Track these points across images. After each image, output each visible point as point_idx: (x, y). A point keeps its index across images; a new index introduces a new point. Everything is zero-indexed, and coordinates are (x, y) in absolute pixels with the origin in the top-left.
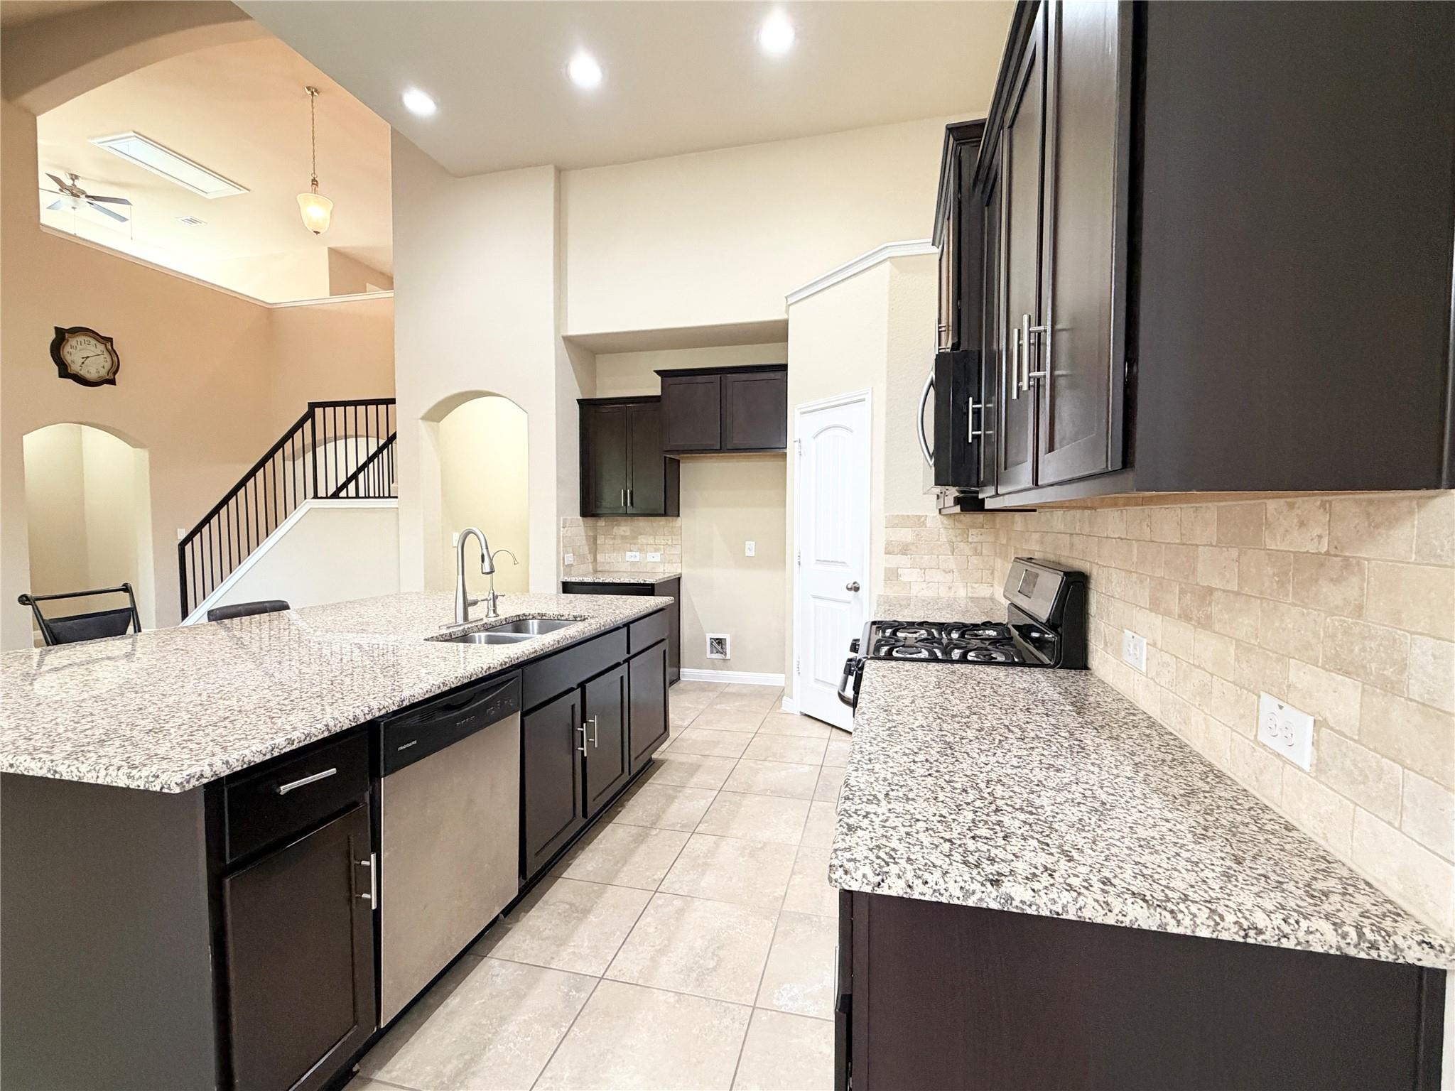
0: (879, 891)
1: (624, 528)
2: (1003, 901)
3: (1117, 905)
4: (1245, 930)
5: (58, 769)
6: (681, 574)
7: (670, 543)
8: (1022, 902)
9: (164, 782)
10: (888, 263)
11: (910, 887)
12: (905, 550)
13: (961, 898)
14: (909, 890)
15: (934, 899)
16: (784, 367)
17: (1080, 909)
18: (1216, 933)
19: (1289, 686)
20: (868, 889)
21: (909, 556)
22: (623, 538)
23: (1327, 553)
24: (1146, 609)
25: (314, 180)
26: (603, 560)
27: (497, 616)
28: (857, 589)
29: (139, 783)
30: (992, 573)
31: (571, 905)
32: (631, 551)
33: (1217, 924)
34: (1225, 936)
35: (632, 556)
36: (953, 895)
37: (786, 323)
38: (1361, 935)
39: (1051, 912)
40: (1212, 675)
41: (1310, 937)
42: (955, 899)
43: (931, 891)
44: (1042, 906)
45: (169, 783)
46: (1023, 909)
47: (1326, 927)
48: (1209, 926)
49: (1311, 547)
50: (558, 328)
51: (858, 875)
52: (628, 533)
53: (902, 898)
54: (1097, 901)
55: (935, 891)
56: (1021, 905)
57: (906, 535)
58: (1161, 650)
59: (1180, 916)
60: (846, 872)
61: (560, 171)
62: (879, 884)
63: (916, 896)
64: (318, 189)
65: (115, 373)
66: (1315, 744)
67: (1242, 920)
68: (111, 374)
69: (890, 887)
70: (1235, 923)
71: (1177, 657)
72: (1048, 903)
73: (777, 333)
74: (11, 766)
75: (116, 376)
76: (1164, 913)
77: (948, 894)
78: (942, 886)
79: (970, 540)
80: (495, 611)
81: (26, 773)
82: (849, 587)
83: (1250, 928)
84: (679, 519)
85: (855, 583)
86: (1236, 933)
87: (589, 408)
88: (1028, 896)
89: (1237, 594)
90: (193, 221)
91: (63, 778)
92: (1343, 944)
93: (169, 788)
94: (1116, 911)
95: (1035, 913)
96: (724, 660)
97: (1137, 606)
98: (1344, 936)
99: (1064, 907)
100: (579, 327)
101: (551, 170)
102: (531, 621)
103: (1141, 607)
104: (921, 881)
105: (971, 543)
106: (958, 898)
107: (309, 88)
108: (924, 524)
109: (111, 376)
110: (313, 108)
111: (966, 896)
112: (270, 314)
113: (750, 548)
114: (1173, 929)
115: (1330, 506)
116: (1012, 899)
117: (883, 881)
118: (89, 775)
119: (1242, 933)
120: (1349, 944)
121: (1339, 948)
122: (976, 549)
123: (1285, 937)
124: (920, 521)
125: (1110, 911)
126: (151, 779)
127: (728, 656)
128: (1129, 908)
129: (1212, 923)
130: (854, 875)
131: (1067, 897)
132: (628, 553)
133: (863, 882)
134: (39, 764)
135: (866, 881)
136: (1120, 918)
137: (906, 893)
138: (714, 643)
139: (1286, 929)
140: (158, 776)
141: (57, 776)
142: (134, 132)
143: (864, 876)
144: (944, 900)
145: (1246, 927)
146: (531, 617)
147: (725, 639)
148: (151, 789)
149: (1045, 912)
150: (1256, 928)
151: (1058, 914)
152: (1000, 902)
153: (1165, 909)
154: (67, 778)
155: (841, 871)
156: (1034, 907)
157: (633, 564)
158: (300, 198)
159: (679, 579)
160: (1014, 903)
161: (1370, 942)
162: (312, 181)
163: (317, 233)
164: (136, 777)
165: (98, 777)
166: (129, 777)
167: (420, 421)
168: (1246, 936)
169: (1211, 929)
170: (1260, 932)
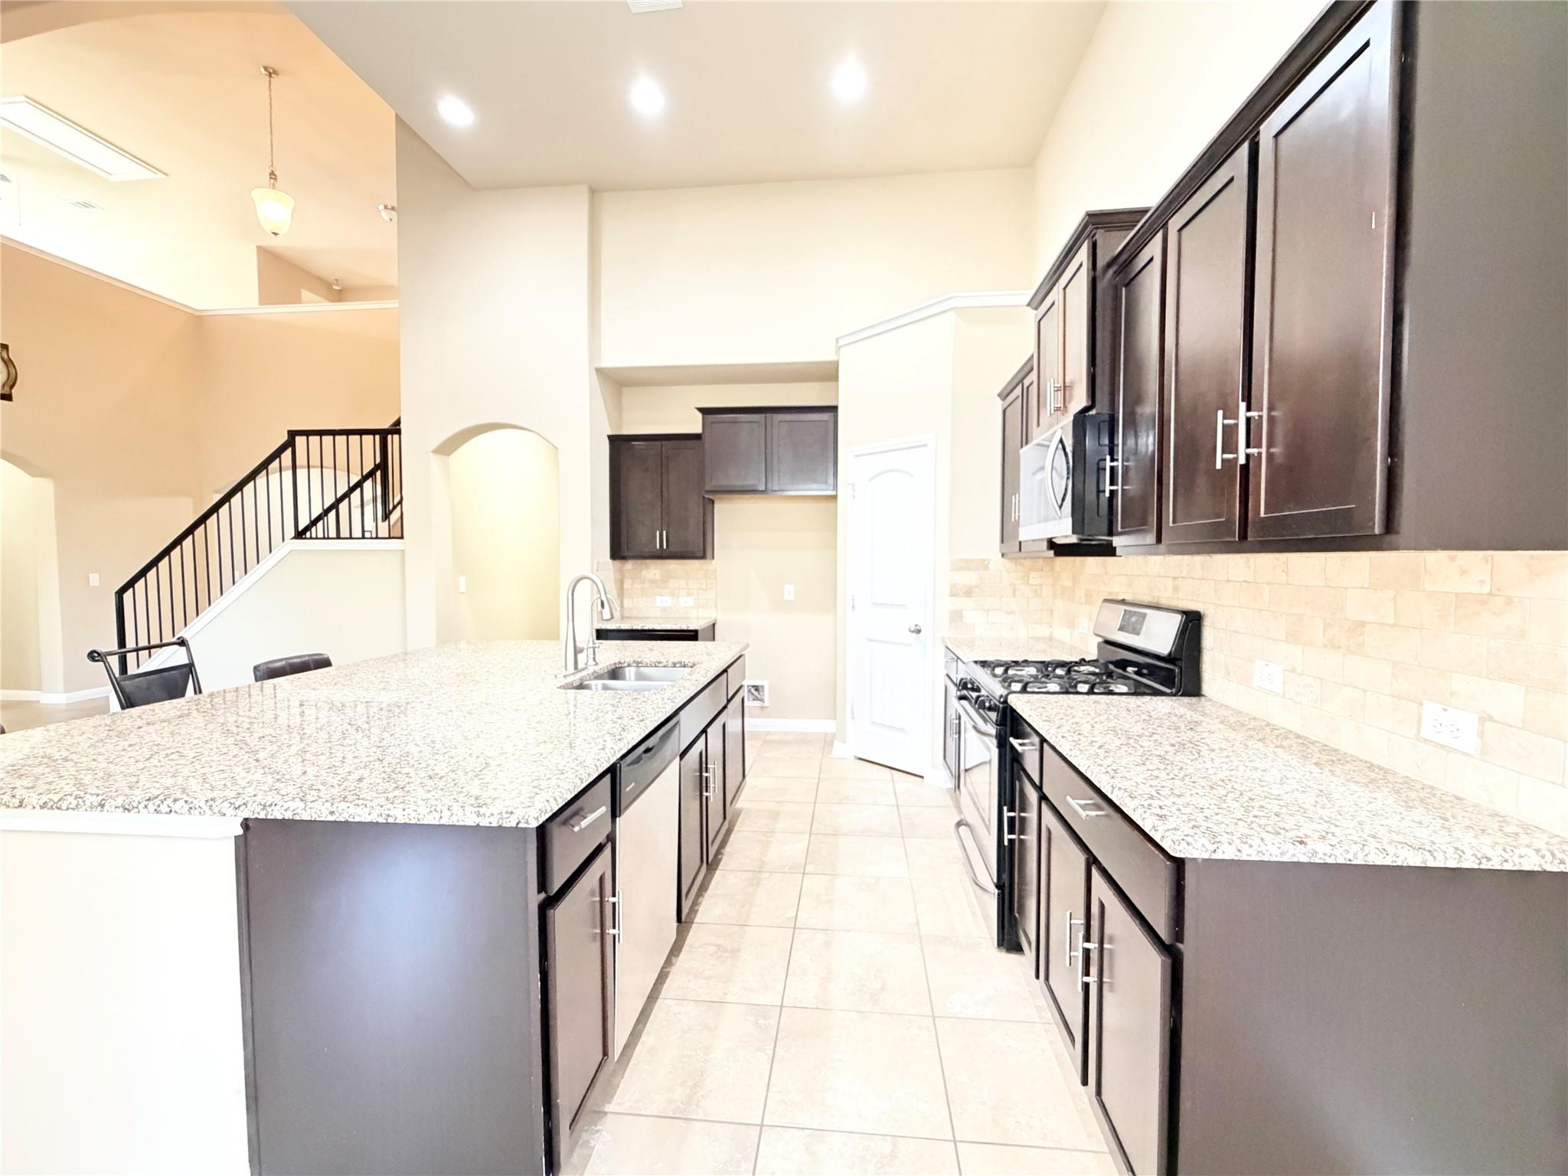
0: (1215, 856)
1: (654, 571)
2: (1310, 855)
3: (1391, 850)
4: (1479, 859)
5: (391, 813)
6: (716, 620)
7: (704, 587)
8: (1325, 854)
9: (520, 818)
10: (952, 313)
11: (1239, 850)
12: (969, 592)
13: (1279, 855)
14: (1238, 853)
15: (1258, 859)
16: (833, 409)
17: (1366, 855)
18: (1460, 863)
19: (1452, 694)
20: (1206, 856)
21: (973, 598)
22: (652, 581)
23: (1490, 594)
24: (1282, 641)
25: (272, 173)
26: (630, 606)
27: (597, 664)
28: (919, 631)
29: (491, 819)
30: (1051, 613)
31: (718, 946)
32: (661, 595)
33: (1461, 857)
34: (1465, 865)
35: (663, 601)
36: (1272, 853)
37: (837, 363)
38: (1554, 855)
39: (1345, 859)
40: (1365, 691)
41: (1522, 860)
42: (1274, 857)
43: (1256, 852)
44: (1339, 855)
45: (526, 817)
46: (1325, 860)
47: (1531, 852)
48: (1455, 859)
49: (1474, 589)
50: (592, 359)
51: (1198, 845)
52: (658, 577)
53: (1233, 860)
54: (1378, 849)
55: (1259, 852)
56: (1323, 857)
57: (969, 578)
58: (1302, 674)
59: (1435, 854)
60: (1188, 844)
61: (593, 191)
62: (1215, 850)
63: (1245, 858)
64: (277, 185)
65: (12, 387)
66: (1481, 734)
67: (1477, 853)
68: (7, 389)
69: (1224, 852)
70: (1473, 855)
71: (1320, 679)
72: (1343, 853)
73: (829, 373)
74: (332, 813)
75: (13, 391)
76: (1425, 853)
77: (1269, 853)
78: (1263, 848)
79: (1031, 582)
80: (594, 659)
81: (351, 820)
82: (912, 629)
83: (1482, 858)
84: (714, 561)
85: (916, 626)
86: (1474, 862)
87: (619, 444)
88: (1328, 850)
89: (1394, 625)
90: (86, 205)
91: (397, 821)
92: (1542, 862)
93: (527, 823)
94: (1391, 854)
95: (1334, 862)
96: (762, 708)
97: (1269, 639)
98: (1543, 857)
99: (1355, 854)
100: (614, 358)
101: (585, 189)
102: (627, 669)
103: (1275, 640)
104: (1247, 846)
105: (1032, 585)
106: (1277, 856)
107: (266, 68)
108: (987, 567)
109: (6, 390)
110: (270, 91)
111: (1282, 854)
112: (198, 323)
113: (789, 592)
114: (1431, 864)
115: (1493, 558)
116: (1317, 853)
117: (1218, 848)
118: (431, 816)
119: (1478, 861)
120: (1546, 862)
121: (1540, 866)
122: (1036, 592)
123: (1506, 861)
124: (983, 564)
125: (1387, 854)
126: (505, 815)
127: (766, 704)
128: (1400, 851)
129: (1458, 857)
130: (1194, 846)
131: (1355, 848)
132: (658, 599)
133: (1202, 851)
134: (367, 810)
135: (1204, 849)
136: (1395, 859)
137: (1236, 856)
138: (753, 690)
139: (1506, 856)
140: (512, 813)
141: (391, 820)
142: (26, 97)
143: (1203, 845)
144: (1266, 858)
145: (1480, 857)
146: (626, 665)
147: (763, 687)
148: (505, 825)
149: (1341, 861)
150: (1486, 857)
151: (1350, 860)
152: (1308, 856)
153: (1424, 850)
154: (403, 821)
155: (1184, 844)
156: (1333, 857)
157: (664, 610)
158: (257, 194)
159: (714, 625)
160: (1318, 856)
161: (1560, 859)
162: (270, 174)
163: (275, 234)
164: (487, 814)
165: (441, 817)
166: (479, 815)
167: (431, 455)
168: (1480, 863)
169: (1457, 861)
170: (1489, 859)
